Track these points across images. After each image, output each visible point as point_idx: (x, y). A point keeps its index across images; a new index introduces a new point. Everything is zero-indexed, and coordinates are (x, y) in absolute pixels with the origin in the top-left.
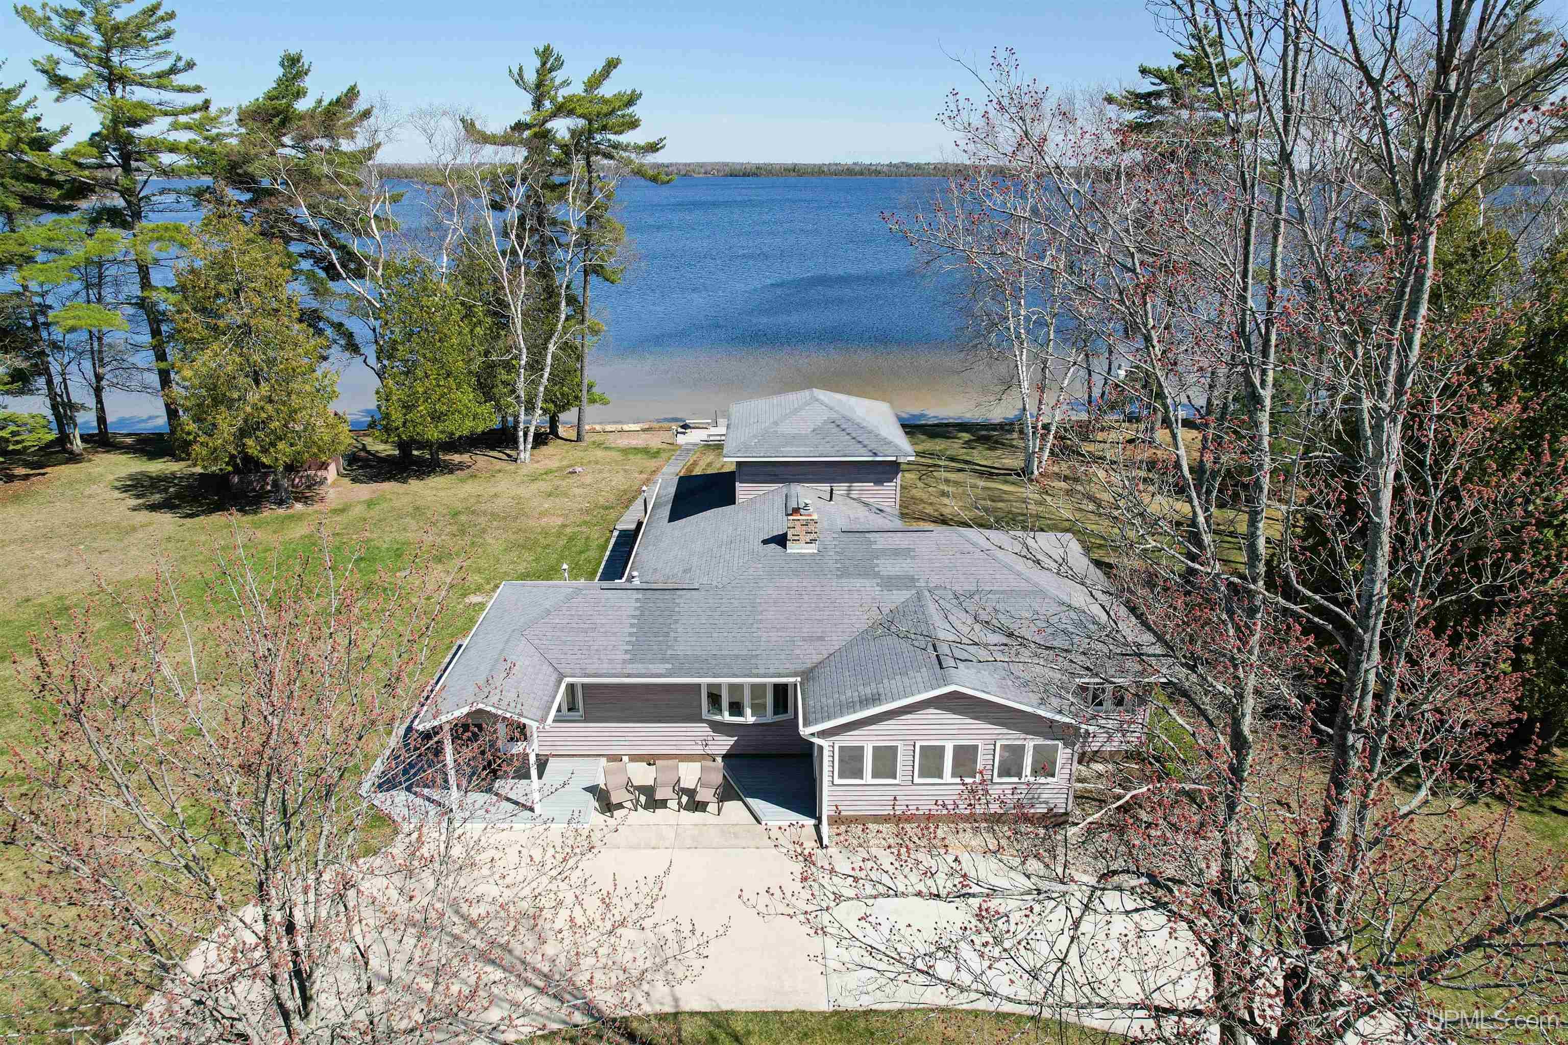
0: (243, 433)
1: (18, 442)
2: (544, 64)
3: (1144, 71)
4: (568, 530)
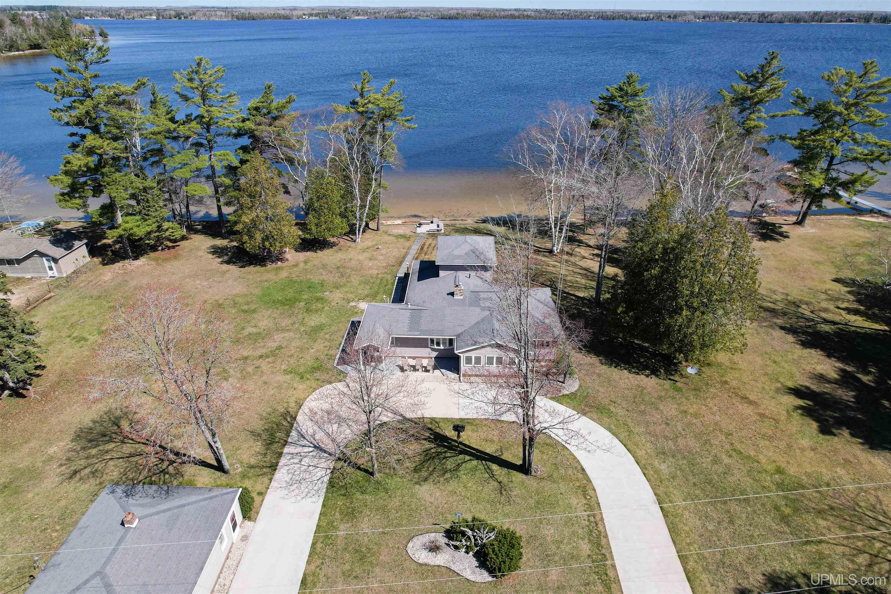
1: (173, 236)
4: (380, 276)
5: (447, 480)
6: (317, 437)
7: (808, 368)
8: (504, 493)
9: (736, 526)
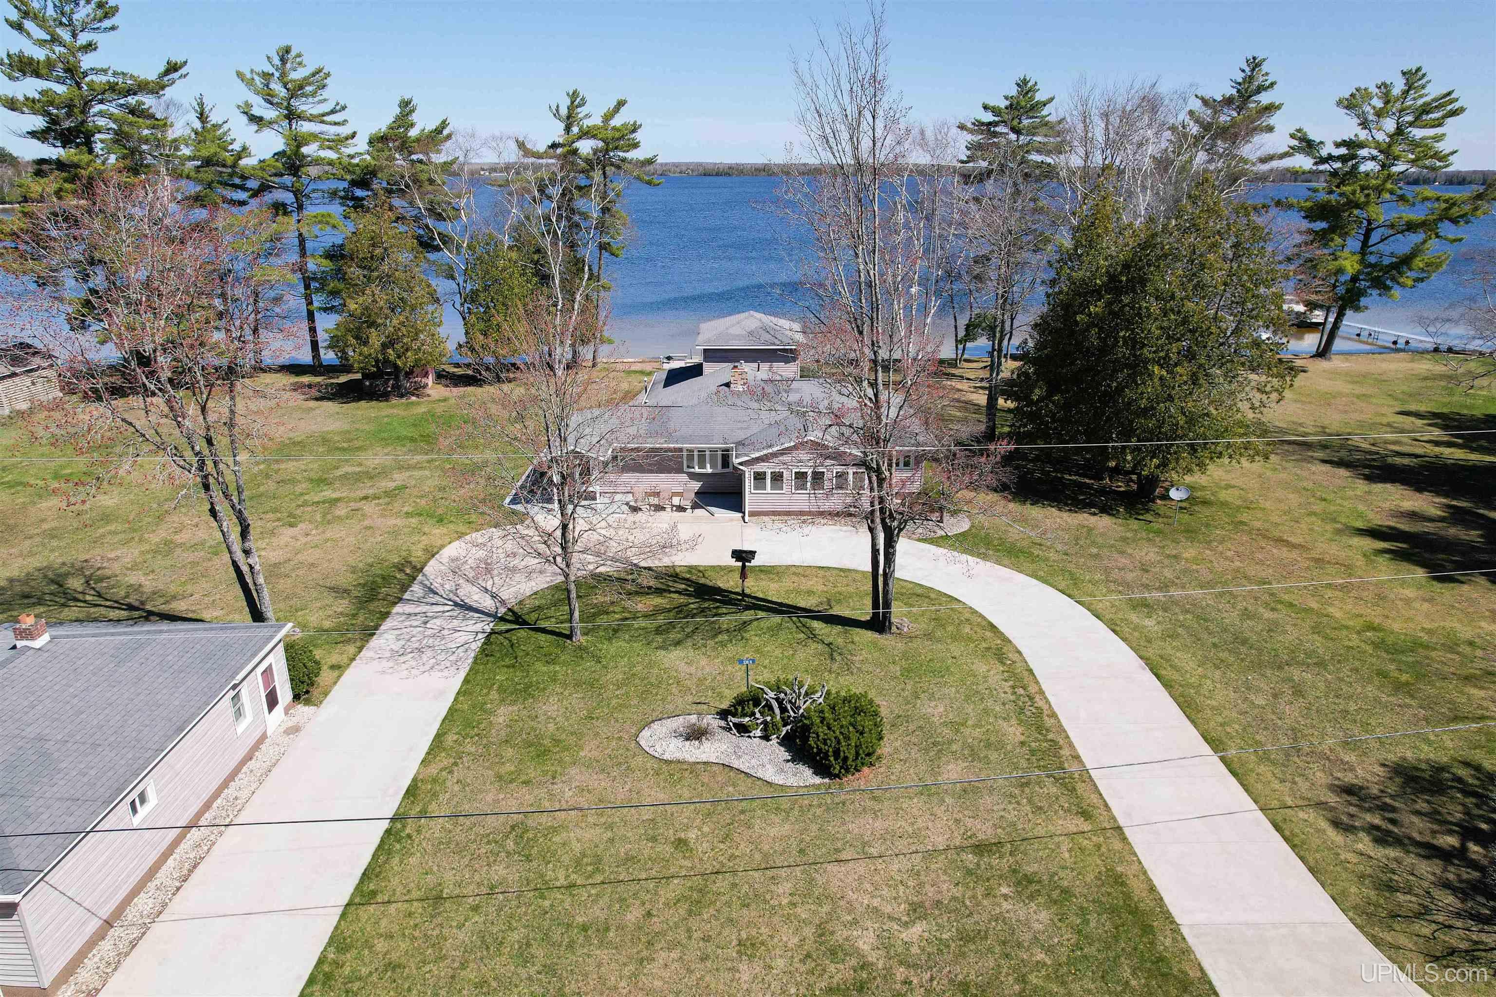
0: (384, 346)
2: (572, 103)
3: (986, 107)
5: (723, 644)
6: (461, 593)
7: (1387, 505)
8: (838, 658)
9: (1311, 699)
